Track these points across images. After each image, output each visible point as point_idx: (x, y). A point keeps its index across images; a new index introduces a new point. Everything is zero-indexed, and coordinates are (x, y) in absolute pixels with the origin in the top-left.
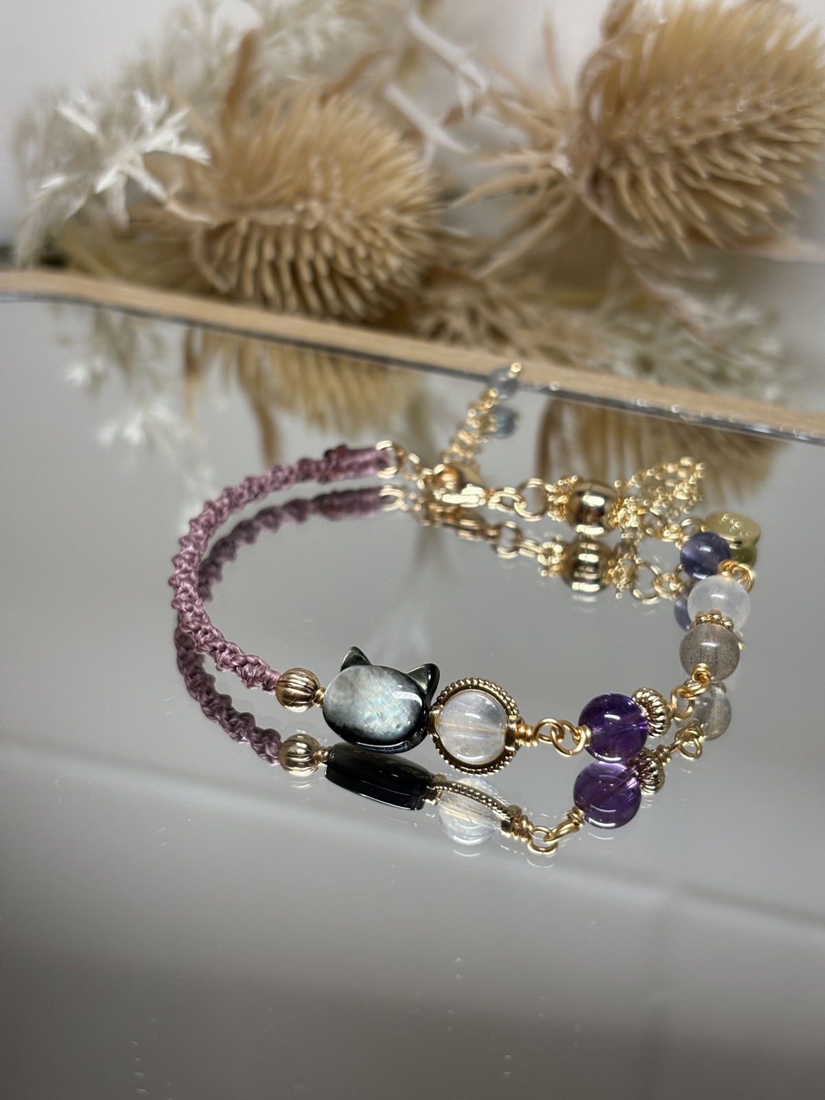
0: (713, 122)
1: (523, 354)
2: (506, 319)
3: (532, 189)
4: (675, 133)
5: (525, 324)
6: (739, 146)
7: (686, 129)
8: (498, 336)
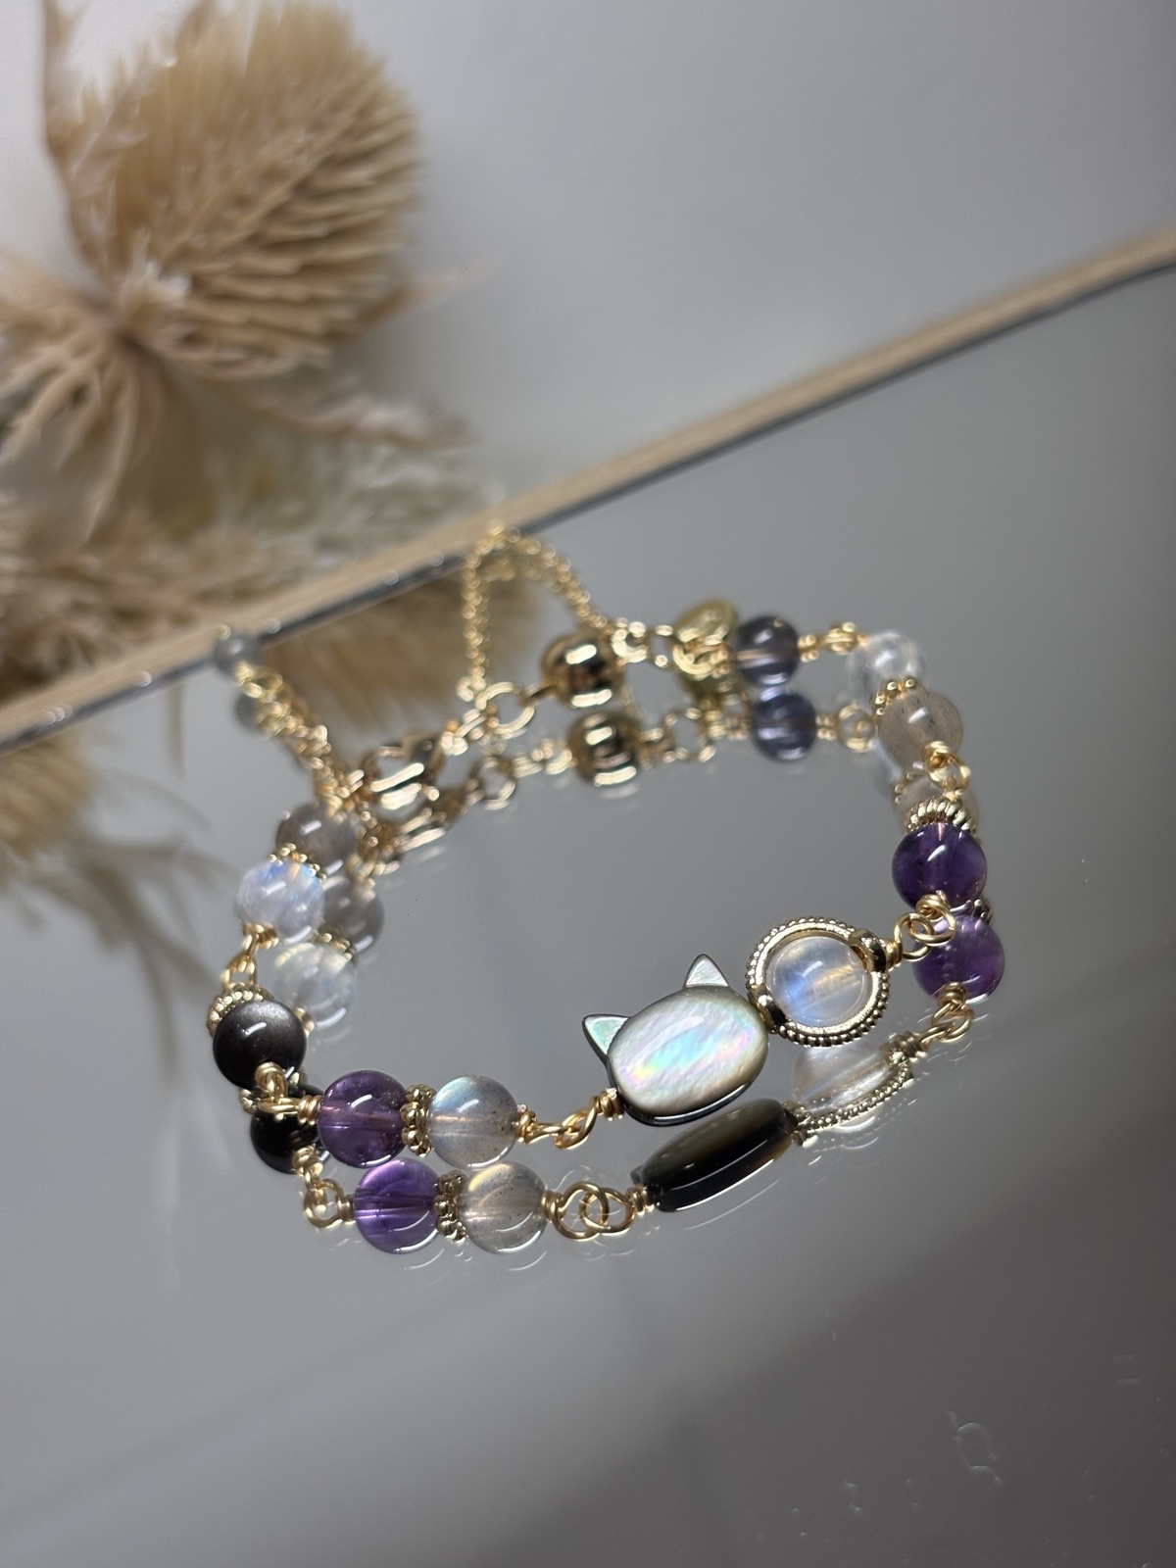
0: (272, 174)
1: (181, 620)
2: (132, 587)
3: (77, 395)
4: (232, 214)
5: (161, 579)
6: (324, 182)
7: (242, 202)
8: (130, 618)
